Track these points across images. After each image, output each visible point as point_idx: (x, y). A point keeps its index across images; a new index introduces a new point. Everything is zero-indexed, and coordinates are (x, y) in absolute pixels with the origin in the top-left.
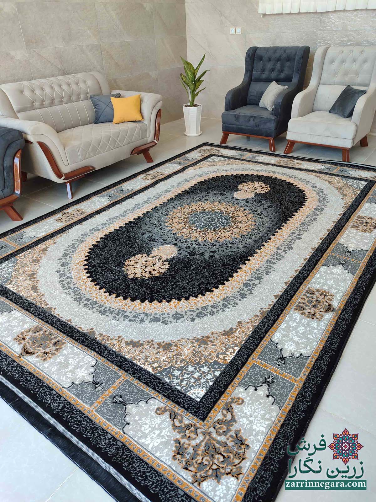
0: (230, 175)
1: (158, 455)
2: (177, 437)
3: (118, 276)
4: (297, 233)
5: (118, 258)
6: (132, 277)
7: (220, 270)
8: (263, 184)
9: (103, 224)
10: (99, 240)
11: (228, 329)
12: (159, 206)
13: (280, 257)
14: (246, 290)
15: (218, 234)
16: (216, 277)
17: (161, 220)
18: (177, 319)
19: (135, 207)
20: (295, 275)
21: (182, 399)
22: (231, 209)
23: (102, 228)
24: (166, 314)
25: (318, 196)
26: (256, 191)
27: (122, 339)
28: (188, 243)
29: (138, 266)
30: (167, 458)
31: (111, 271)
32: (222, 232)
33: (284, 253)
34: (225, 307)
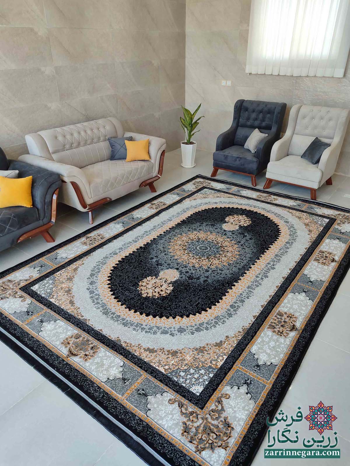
0: (219, 207)
1: (171, 432)
2: (184, 420)
3: (134, 295)
4: (272, 263)
5: (133, 279)
6: (145, 296)
7: (213, 293)
8: (246, 217)
9: (119, 249)
10: (118, 263)
11: (218, 342)
12: (163, 233)
13: (258, 284)
14: (232, 311)
15: (210, 261)
16: (210, 299)
17: (165, 247)
18: (181, 333)
19: (144, 234)
20: (269, 299)
21: (187, 393)
22: (220, 239)
23: (120, 252)
24: (173, 328)
25: (289, 231)
26: (240, 224)
27: (141, 347)
28: (187, 268)
29: (149, 286)
30: (178, 434)
31: (129, 290)
32: (214, 260)
33: (262, 280)
34: (217, 324)
